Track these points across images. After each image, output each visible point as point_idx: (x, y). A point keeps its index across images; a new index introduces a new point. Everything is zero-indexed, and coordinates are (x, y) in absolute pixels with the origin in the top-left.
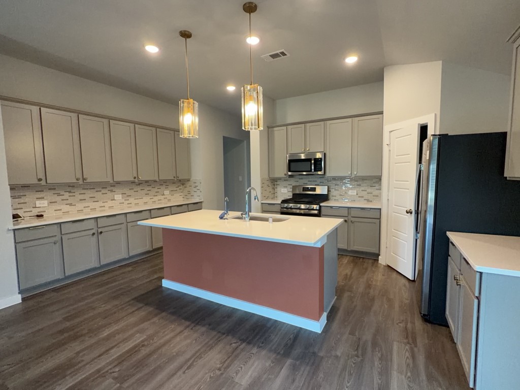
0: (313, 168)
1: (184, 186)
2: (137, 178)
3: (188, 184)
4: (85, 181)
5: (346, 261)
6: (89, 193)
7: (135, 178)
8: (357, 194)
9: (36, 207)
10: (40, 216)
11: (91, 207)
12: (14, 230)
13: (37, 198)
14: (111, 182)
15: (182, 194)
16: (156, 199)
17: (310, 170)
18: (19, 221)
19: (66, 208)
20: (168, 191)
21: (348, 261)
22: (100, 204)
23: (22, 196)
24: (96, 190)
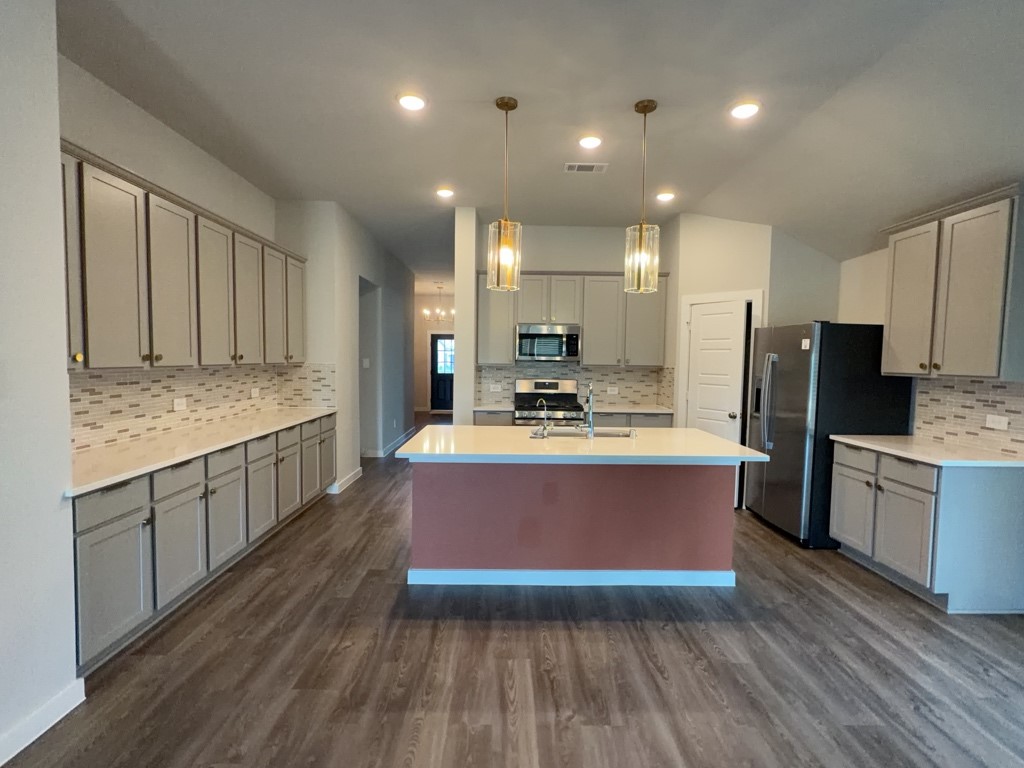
0: (565, 350)
1: (285, 378)
3: (296, 375)
4: (155, 364)
6: (128, 395)
8: (619, 394)
12: (75, 497)
14: (172, 367)
15: (276, 396)
20: (257, 390)
22: (147, 422)
24: (141, 385)
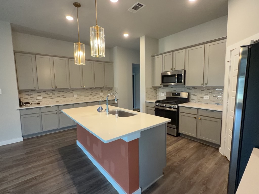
0: (176, 81)
1: (111, 91)
2: (83, 87)
3: (113, 90)
4: (56, 88)
5: (192, 146)
6: (61, 94)
7: (81, 87)
8: (209, 99)
9: (37, 99)
10: (39, 103)
11: (62, 100)
12: (20, 109)
13: (38, 96)
14: (69, 89)
16: (95, 97)
17: (175, 82)
18: (29, 105)
19: (51, 100)
20: (103, 93)
21: (194, 146)
22: (67, 99)
23: (31, 94)
24: (65, 92)
